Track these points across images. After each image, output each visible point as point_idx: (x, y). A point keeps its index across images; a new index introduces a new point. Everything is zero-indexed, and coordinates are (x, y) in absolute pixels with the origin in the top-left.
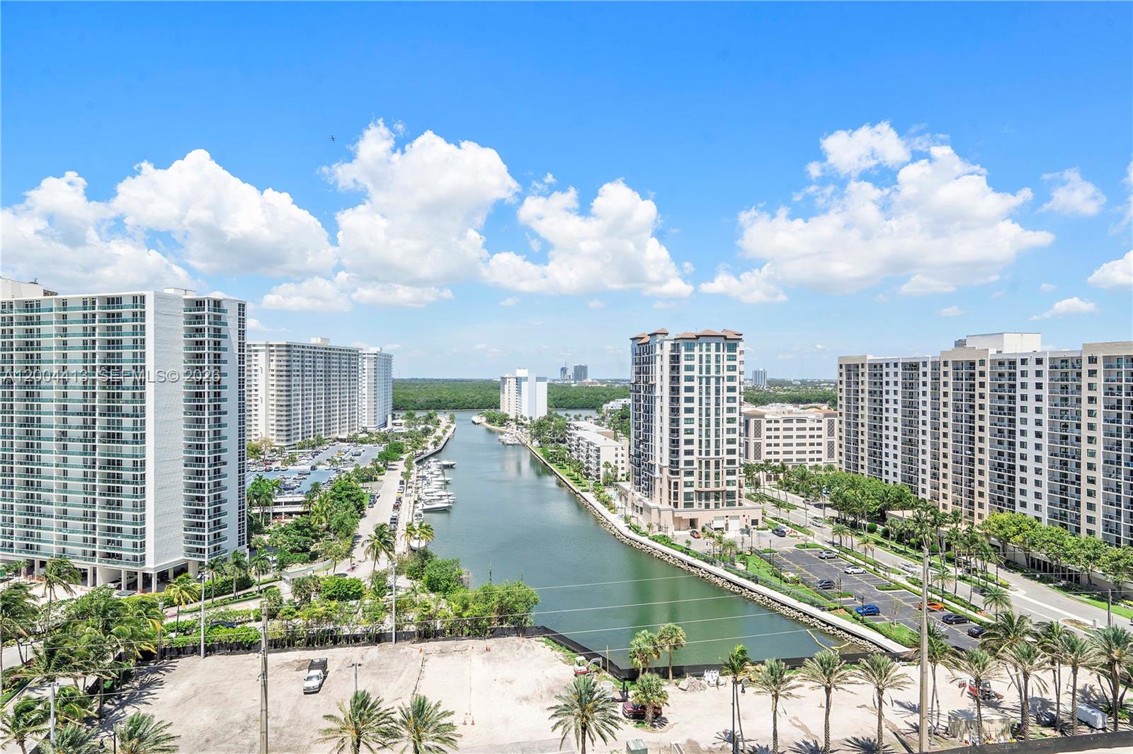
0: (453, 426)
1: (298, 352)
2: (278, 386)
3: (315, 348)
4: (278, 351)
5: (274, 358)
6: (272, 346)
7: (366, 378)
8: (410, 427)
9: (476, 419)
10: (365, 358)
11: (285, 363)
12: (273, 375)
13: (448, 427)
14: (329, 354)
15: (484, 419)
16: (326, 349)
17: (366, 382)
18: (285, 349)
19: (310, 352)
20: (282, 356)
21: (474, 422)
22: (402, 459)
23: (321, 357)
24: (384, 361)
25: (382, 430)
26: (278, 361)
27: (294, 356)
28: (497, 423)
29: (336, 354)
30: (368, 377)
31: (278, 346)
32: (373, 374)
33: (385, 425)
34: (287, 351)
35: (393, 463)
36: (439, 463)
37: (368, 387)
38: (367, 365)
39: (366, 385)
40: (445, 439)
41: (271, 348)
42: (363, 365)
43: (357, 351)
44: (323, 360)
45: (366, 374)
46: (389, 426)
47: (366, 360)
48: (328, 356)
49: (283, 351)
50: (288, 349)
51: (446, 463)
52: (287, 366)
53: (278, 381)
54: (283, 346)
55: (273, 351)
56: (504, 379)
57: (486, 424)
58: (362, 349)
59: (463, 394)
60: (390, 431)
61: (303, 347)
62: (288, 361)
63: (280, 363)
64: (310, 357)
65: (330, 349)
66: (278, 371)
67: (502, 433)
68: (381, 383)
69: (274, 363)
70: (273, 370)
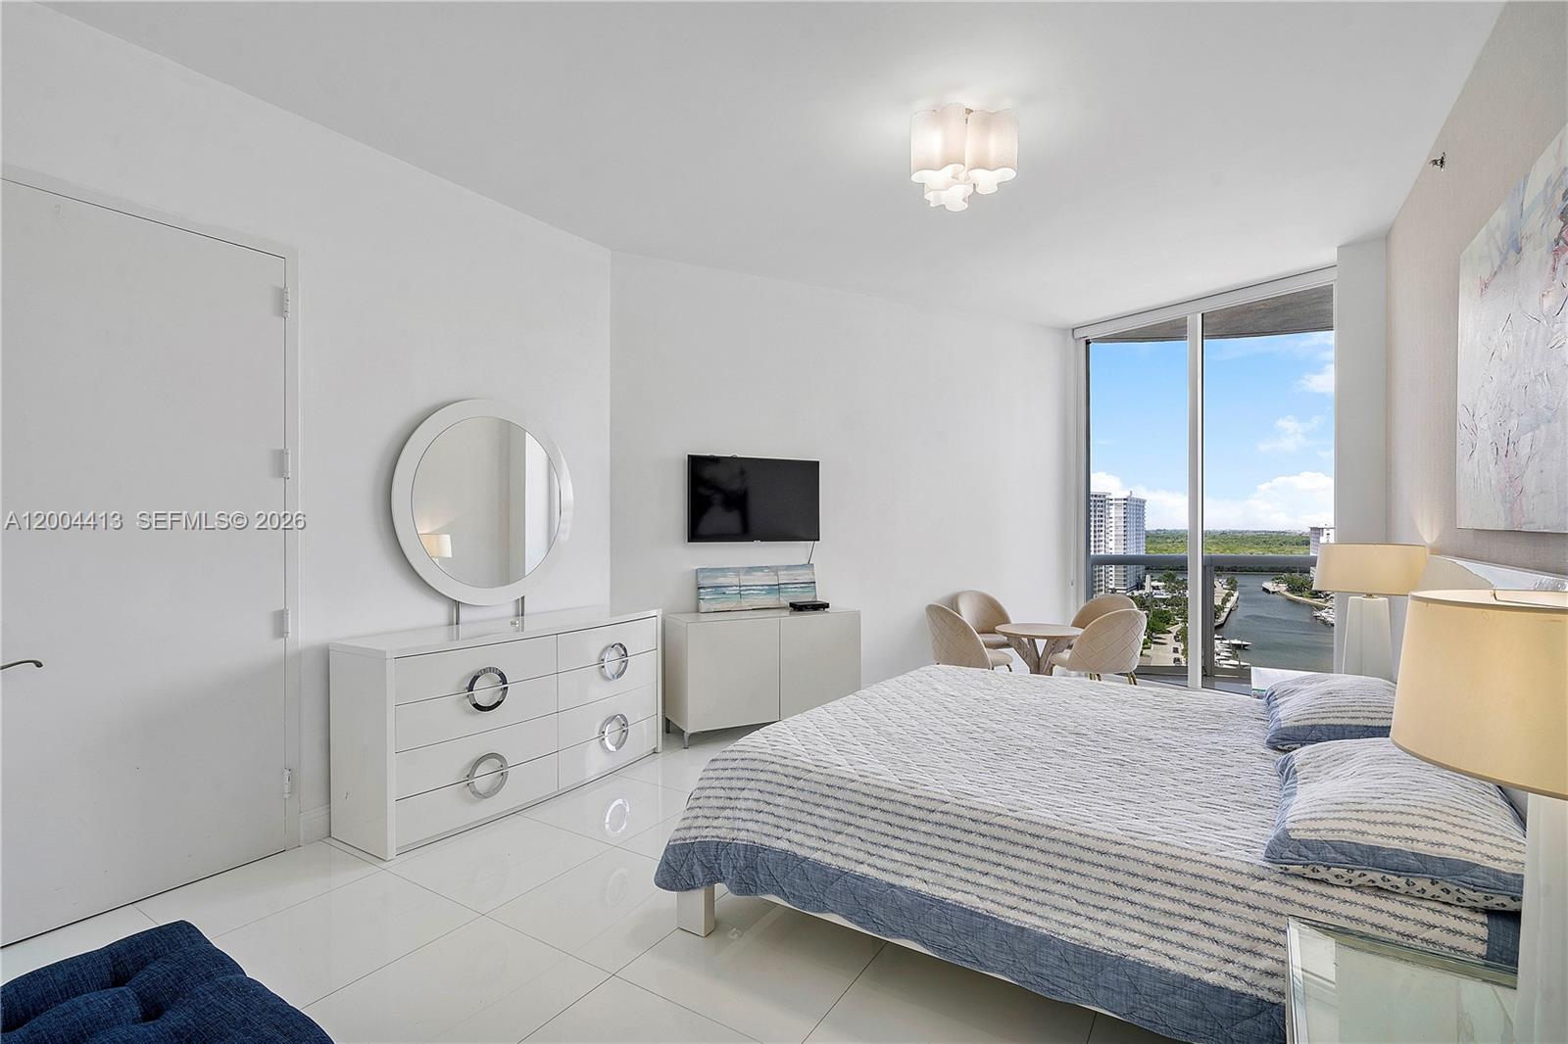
0: (1236, 594)
7: (1113, 529)
8: (1173, 591)
9: (1269, 585)
10: (1112, 504)
13: (1229, 595)
15: (1283, 587)
17: (1113, 533)
21: (1266, 590)
22: (1170, 632)
24: (1134, 508)
25: (1136, 593)
28: (1307, 593)
30: (1117, 527)
32: (1123, 524)
33: (1142, 587)
35: (1158, 636)
36: (1224, 642)
37: (1116, 540)
38: (1115, 513)
39: (1113, 538)
40: (1227, 610)
42: (1109, 514)
43: (1104, 496)
45: (1113, 525)
46: (1148, 590)
47: (1113, 507)
51: (1234, 642)
56: (1317, 531)
57: (1287, 594)
58: (1110, 494)
59: (1245, 552)
60: (1150, 595)
67: (1320, 608)
68: (1132, 536)
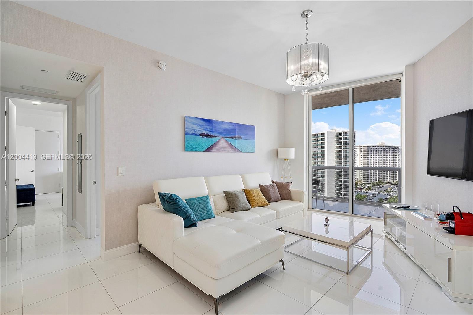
1: (372, 148)
2: (364, 161)
3: (379, 147)
4: (364, 148)
5: (362, 151)
6: (361, 146)
11: (367, 153)
12: (362, 157)
14: (385, 149)
16: (383, 147)
18: (367, 147)
19: (377, 148)
20: (365, 150)
23: (381, 150)
26: (364, 152)
27: (370, 150)
29: (388, 149)
31: (364, 146)
34: (367, 148)
41: (361, 147)
43: (398, 147)
44: (382, 151)
48: (384, 149)
49: (365, 148)
50: (368, 147)
52: (367, 154)
53: (364, 159)
54: (366, 146)
55: (362, 148)
61: (374, 146)
62: (367, 152)
63: (365, 153)
64: (377, 150)
65: (385, 147)
66: (364, 156)
69: (362, 153)
70: (362, 155)
